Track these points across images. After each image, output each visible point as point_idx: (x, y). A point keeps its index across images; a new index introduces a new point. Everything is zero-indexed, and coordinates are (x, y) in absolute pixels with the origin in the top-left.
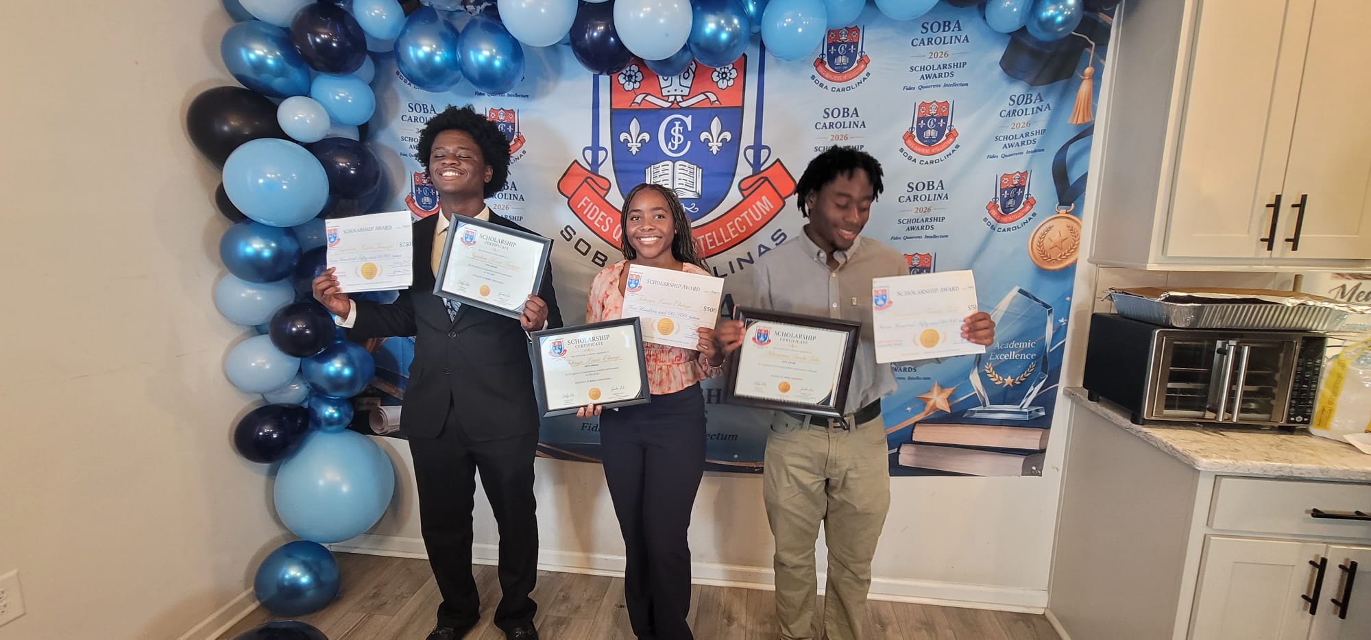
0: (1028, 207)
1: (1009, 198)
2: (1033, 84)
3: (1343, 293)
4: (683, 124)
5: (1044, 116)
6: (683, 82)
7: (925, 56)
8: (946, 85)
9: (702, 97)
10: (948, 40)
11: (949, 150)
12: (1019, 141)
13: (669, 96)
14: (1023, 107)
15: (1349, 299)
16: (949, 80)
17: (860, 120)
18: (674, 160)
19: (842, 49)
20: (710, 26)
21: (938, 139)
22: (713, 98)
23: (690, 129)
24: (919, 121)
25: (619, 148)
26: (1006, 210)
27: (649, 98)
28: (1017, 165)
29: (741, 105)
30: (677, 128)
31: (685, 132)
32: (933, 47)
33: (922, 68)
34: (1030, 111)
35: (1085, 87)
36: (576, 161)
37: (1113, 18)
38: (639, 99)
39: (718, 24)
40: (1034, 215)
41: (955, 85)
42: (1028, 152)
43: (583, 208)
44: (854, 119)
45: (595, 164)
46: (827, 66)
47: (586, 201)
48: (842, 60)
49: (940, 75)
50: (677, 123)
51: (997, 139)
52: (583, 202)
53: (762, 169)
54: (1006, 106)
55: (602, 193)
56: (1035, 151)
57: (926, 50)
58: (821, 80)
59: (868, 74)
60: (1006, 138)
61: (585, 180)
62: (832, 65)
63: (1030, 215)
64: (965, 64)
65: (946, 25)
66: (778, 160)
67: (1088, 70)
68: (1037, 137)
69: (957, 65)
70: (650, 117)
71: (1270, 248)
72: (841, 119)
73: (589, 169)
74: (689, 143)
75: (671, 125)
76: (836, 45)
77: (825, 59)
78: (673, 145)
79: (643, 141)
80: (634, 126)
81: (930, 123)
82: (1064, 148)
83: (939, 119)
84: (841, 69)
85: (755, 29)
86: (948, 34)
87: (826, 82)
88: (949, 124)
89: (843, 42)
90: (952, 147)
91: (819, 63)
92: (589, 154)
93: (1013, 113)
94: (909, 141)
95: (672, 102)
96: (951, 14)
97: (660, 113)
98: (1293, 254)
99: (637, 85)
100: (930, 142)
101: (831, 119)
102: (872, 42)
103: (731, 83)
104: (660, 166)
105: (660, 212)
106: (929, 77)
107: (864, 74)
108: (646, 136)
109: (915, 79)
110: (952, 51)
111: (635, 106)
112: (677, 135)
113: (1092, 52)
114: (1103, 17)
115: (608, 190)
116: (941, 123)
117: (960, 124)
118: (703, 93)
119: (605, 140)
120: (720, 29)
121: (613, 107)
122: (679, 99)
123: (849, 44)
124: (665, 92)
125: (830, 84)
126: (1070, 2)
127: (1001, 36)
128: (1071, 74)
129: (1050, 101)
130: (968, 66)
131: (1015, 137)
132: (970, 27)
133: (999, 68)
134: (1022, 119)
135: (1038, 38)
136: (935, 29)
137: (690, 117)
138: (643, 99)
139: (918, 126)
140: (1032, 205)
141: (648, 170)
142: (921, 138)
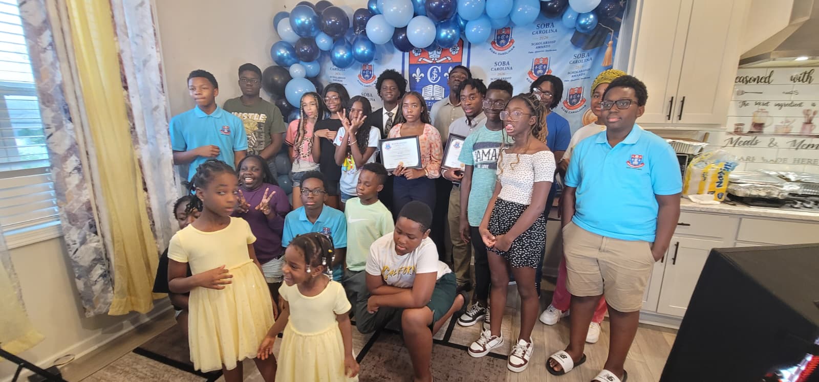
0: (582, 103)
1: (573, 99)
2: (585, 49)
3: (732, 142)
4: (437, 70)
5: (589, 63)
6: (438, 53)
7: (538, 38)
8: (547, 51)
9: (445, 58)
10: (548, 31)
12: (578, 74)
13: (432, 58)
14: (581, 59)
15: (735, 144)
16: (548, 49)
17: (510, 66)
18: (433, 84)
19: (503, 37)
20: (443, 33)
21: (544, 73)
22: (449, 59)
23: (440, 71)
24: (535, 67)
25: (412, 80)
26: (572, 104)
27: (424, 59)
28: (578, 84)
29: (461, 61)
30: (435, 71)
31: (438, 73)
32: (541, 35)
33: (537, 44)
34: (584, 61)
35: (609, 50)
37: (622, 18)
38: (420, 60)
39: (447, 32)
40: (585, 106)
42: (582, 79)
44: (508, 66)
46: (496, 44)
48: (503, 41)
49: (544, 46)
50: (435, 69)
51: (569, 73)
54: (573, 59)
56: (585, 78)
57: (538, 36)
58: (494, 50)
59: (514, 47)
60: (573, 73)
62: (499, 44)
63: (583, 106)
64: (555, 41)
65: (547, 25)
67: (610, 42)
68: (586, 72)
69: (551, 42)
70: (424, 67)
71: (669, 119)
72: (502, 66)
74: (440, 78)
75: (433, 70)
76: (501, 35)
78: (433, 78)
79: (421, 77)
80: (418, 70)
81: (540, 67)
83: (543, 65)
84: (502, 46)
85: (462, 31)
86: (548, 29)
88: (548, 67)
89: (503, 34)
91: (493, 43)
93: (575, 62)
94: (531, 75)
95: (433, 61)
96: (547, 21)
97: (429, 65)
98: (679, 122)
99: (419, 54)
100: (540, 75)
101: (498, 67)
102: (515, 35)
103: (457, 52)
104: (428, 87)
105: (415, 104)
106: (539, 47)
107: (512, 47)
108: (423, 75)
109: (534, 49)
110: (550, 36)
111: (419, 63)
112: (435, 74)
113: (612, 35)
114: (617, 19)
116: (545, 67)
117: (553, 68)
119: (407, 77)
120: (447, 34)
121: (411, 63)
122: (436, 59)
123: (506, 35)
124: (430, 57)
125: (498, 52)
126: (592, 16)
127: (570, 29)
128: (602, 45)
129: (592, 56)
130: (556, 42)
131: (577, 72)
132: (557, 25)
133: (570, 43)
134: (579, 65)
135: (582, 31)
136: (542, 27)
137: (440, 67)
138: (422, 60)
139: (534, 69)
140: (584, 102)
141: (423, 89)
142: (536, 74)
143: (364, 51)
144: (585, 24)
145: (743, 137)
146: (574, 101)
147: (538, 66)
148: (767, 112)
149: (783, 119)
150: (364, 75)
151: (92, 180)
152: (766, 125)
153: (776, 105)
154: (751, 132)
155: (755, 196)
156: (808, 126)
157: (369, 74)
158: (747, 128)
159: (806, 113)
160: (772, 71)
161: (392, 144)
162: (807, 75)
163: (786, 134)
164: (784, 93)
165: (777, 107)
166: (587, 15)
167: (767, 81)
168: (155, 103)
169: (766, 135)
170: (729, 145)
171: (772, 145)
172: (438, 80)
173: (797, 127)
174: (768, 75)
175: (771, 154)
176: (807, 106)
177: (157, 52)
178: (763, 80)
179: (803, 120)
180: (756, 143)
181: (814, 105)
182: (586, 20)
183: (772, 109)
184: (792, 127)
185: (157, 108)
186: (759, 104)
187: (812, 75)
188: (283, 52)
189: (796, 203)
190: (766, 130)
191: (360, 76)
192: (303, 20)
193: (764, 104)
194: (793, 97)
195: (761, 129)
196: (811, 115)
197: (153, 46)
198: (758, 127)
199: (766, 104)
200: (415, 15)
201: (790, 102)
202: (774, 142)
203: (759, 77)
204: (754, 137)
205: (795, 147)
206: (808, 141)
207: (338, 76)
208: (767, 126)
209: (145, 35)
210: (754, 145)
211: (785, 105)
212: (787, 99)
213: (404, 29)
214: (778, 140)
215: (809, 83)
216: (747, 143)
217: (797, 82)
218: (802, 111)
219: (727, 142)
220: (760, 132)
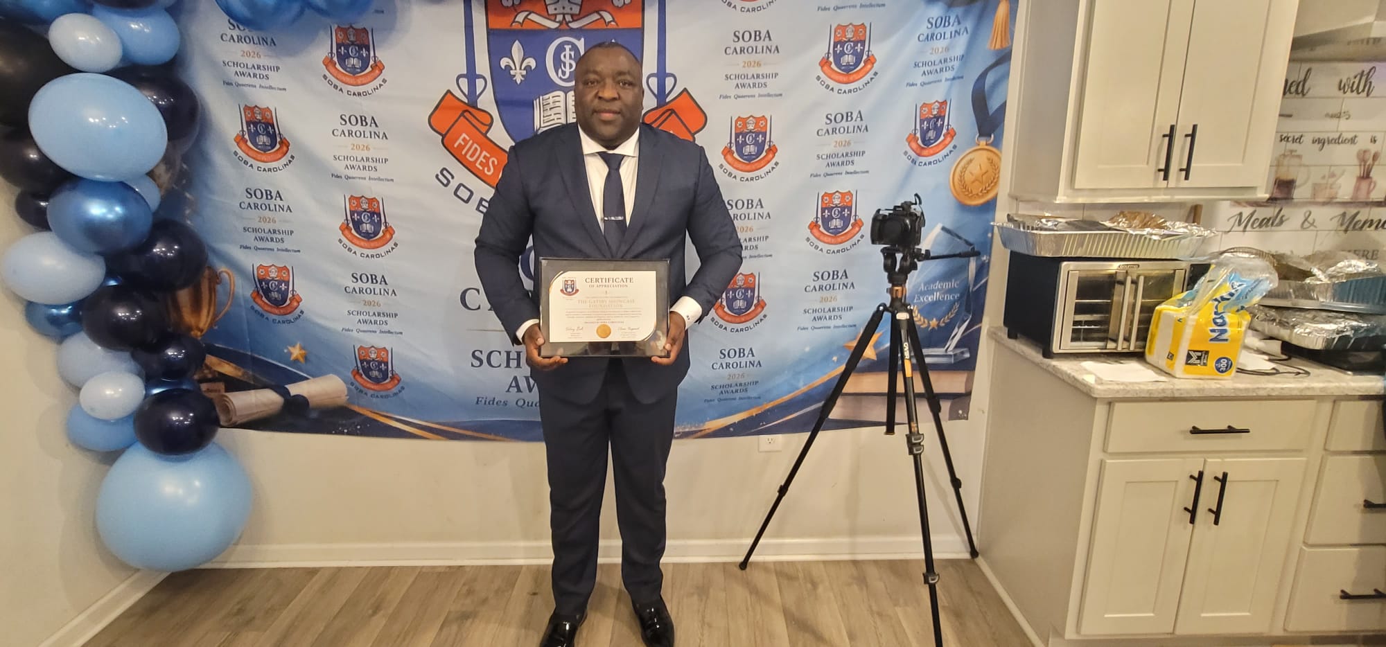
0: (949, 139)
1: (928, 129)
2: (950, 6)
3: (1240, 221)
4: (575, 48)
5: (963, 40)
8: (862, 6)
9: (595, 16)
11: (867, 78)
12: (938, 68)
13: (555, 15)
14: (941, 30)
15: (1246, 227)
17: (773, 44)
18: (566, 90)
21: (857, 64)
22: (608, 17)
23: (582, 54)
24: (835, 46)
25: (500, 77)
26: (927, 142)
27: (533, 17)
28: (937, 94)
29: (640, 26)
30: (567, 52)
31: (577, 57)
34: (948, 35)
35: (1002, 9)
36: (449, 92)
38: (520, 18)
40: (955, 147)
41: (871, 6)
42: (947, 80)
43: (461, 147)
44: (767, 43)
45: (473, 96)
47: (464, 140)
51: (916, 65)
52: (460, 141)
53: (668, 100)
54: (924, 29)
55: (484, 129)
56: (954, 79)
60: (925, 64)
61: (462, 115)
63: (950, 147)
66: (685, 90)
68: (956, 64)
70: (535, 40)
71: (1166, 178)
72: (752, 43)
73: (466, 101)
75: (560, 49)
78: (564, 73)
79: (528, 68)
80: (517, 49)
81: (848, 47)
82: (983, 76)
83: (856, 43)
87: (735, 1)
88: (866, 49)
90: (870, 74)
92: (464, 83)
93: (931, 37)
94: (825, 68)
95: (561, 23)
97: (547, 35)
98: (1185, 184)
99: (518, 1)
100: (848, 69)
101: (741, 43)
104: (550, 97)
108: (532, 63)
111: (516, 26)
112: (568, 61)
115: (490, 125)
116: (859, 47)
117: (879, 50)
118: (597, 12)
119: (483, 65)
124: (551, 10)
129: (969, 24)
131: (934, 63)
134: (940, 44)
137: (583, 39)
138: (526, 17)
139: (835, 52)
140: (952, 137)
141: (536, 102)
142: (838, 65)
145: (1258, 209)
146: (931, 134)
147: (843, 44)
148: (1299, 157)
149: (1324, 171)
150: (343, 58)
152: (1297, 183)
153: (1314, 142)
154: (1272, 200)
156: (1364, 184)
157: (361, 56)
159: (1362, 156)
160: (1309, 70)
162: (1364, 78)
163: (1329, 202)
164: (1327, 115)
165: (1317, 146)
167: (1299, 89)
169: (1296, 205)
170: (1236, 228)
171: (1306, 224)
173: (1346, 189)
174: (1302, 77)
175: (1305, 243)
176: (1363, 143)
178: (1293, 89)
179: (1357, 171)
180: (1281, 222)
181: (1374, 141)
183: (1307, 149)
184: (1339, 186)
186: (1287, 139)
187: (1373, 79)
190: (1298, 194)
191: (328, 63)
193: (1294, 141)
194: (1342, 125)
195: (1289, 193)
196: (1370, 162)
198: (1285, 188)
199: (1298, 140)
201: (1336, 136)
202: (1310, 219)
204: (1277, 210)
205: (1344, 227)
206: (1364, 214)
207: (250, 61)
208: (1299, 186)
210: (1277, 225)
211: (1330, 142)
212: (1330, 128)
214: (1317, 213)
215: (1368, 95)
216: (1265, 223)
217: (1349, 93)
218: (1355, 153)
219: (1232, 221)
220: (1288, 198)
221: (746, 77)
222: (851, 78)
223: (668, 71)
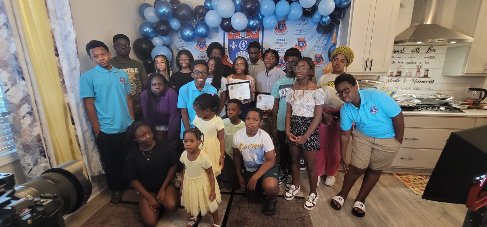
1: (318, 60)
2: (323, 34)
3: (389, 80)
4: (245, 43)
5: (326, 41)
6: (245, 33)
7: (299, 27)
8: (304, 34)
9: (249, 36)
10: (305, 24)
11: (305, 49)
12: (320, 47)
14: (321, 39)
15: (390, 82)
16: (305, 33)
17: (285, 42)
18: (243, 51)
19: (281, 25)
21: (303, 46)
22: (252, 36)
23: (246, 43)
24: (298, 42)
25: (230, 48)
27: (237, 36)
28: (320, 52)
29: (258, 38)
31: (245, 44)
32: (301, 25)
33: (299, 30)
34: (323, 40)
35: (335, 35)
37: (340, 19)
38: (234, 37)
39: (253, 22)
40: (324, 63)
41: (306, 34)
42: (322, 49)
44: (284, 42)
46: (278, 29)
48: (281, 28)
49: (303, 32)
50: (244, 42)
51: (316, 46)
53: (263, 53)
54: (317, 39)
55: (226, 59)
56: (324, 49)
58: (276, 32)
59: (287, 31)
60: (318, 46)
62: (279, 29)
63: (323, 63)
65: (304, 20)
67: (335, 31)
68: (324, 46)
69: (306, 30)
70: (237, 41)
71: (366, 70)
72: (281, 42)
75: (242, 43)
76: (280, 25)
77: (277, 28)
78: (243, 48)
79: (236, 46)
80: (233, 43)
81: (301, 42)
82: (330, 48)
84: (281, 30)
85: (261, 22)
86: (305, 22)
87: (278, 33)
88: (305, 43)
89: (281, 24)
90: (306, 48)
91: (276, 29)
93: (319, 41)
94: (296, 47)
95: (242, 38)
96: (305, 18)
97: (240, 40)
98: (370, 71)
99: (234, 33)
100: (301, 47)
101: (279, 42)
102: (288, 24)
103: (256, 33)
104: (240, 52)
106: (300, 32)
107: (286, 31)
109: (297, 33)
110: (306, 26)
111: (234, 38)
112: (243, 45)
113: (336, 27)
114: (338, 19)
116: (303, 43)
117: (308, 43)
118: (250, 35)
119: (227, 46)
120: (254, 23)
121: (229, 38)
122: (244, 37)
123: (283, 24)
124: (241, 35)
125: (279, 34)
126: (328, 17)
127: (316, 23)
128: (332, 32)
129: (327, 38)
130: (309, 30)
132: (309, 21)
133: (316, 30)
134: (321, 42)
135: (323, 25)
136: (302, 21)
140: (323, 61)
141: (237, 54)
142: (299, 46)
143: (203, 31)
144: (325, 21)
145: (393, 78)
146: (319, 61)
147: (300, 42)
148: (403, 66)
149: (409, 70)
150: (200, 45)
151: (40, 120)
152: (402, 72)
153: (406, 63)
154: (396, 76)
155: (403, 106)
156: (418, 73)
157: (203, 44)
158: (395, 74)
159: (418, 66)
160: (404, 47)
161: (235, 86)
162: (418, 49)
163: (410, 77)
164: (409, 57)
166: (326, 17)
167: (402, 52)
168: (74, 65)
169: (402, 77)
170: (388, 82)
171: (405, 82)
172: (246, 48)
173: (414, 74)
174: (403, 49)
175: (404, 85)
176: (418, 63)
177: (74, 30)
178: (401, 52)
179: (416, 70)
180: (399, 81)
181: (420, 63)
182: (325, 19)
183: (404, 65)
184: (412, 73)
185: (75, 68)
186: (400, 63)
187: (420, 49)
188: (148, 29)
189: (419, 108)
190: (402, 75)
191: (197, 46)
192: (164, 10)
193: (401, 63)
194: (413, 59)
195: (400, 74)
196: (419, 68)
197: (71, 26)
198: (399, 73)
199: (402, 63)
200: (236, 11)
202: (405, 80)
203: (399, 50)
204: (398, 78)
205: (414, 82)
206: (419, 79)
207: (182, 45)
209: (65, 18)
211: (410, 63)
212: (410, 60)
213: (229, 19)
214: (407, 79)
215: (419, 53)
216: (395, 81)
217: (414, 53)
218: (416, 66)
219: (387, 80)
220: (400, 76)
221: (280, 48)
222: (302, 49)
223: (263, 47)
